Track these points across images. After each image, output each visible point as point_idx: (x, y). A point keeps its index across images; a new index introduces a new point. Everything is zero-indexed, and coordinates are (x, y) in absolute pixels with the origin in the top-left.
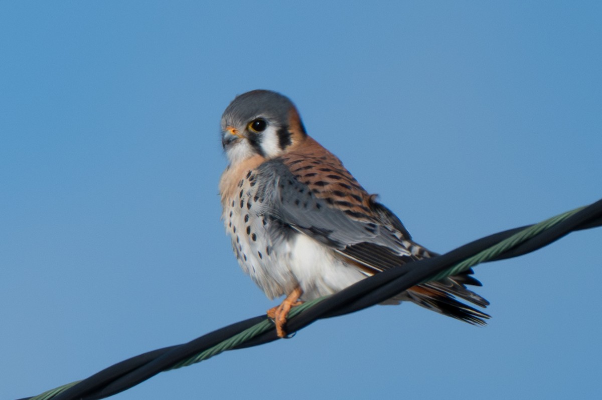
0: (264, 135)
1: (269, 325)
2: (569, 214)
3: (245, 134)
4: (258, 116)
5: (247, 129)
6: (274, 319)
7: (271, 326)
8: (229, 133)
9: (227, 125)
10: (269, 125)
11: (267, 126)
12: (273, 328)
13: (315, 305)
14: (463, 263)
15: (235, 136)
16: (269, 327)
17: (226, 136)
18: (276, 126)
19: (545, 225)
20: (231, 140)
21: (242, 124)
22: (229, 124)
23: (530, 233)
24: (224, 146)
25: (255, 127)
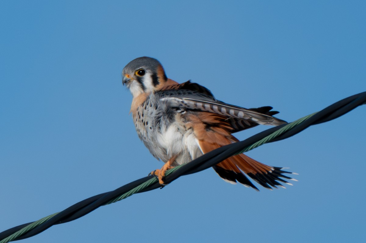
0: (144, 78)
1: (156, 180)
2: (309, 117)
3: (134, 77)
4: (140, 68)
5: (135, 75)
6: (158, 176)
7: (157, 180)
8: (126, 77)
9: (125, 74)
10: (146, 72)
11: (146, 73)
12: (157, 181)
13: (180, 168)
14: (255, 144)
15: (129, 79)
16: (156, 181)
17: (124, 79)
18: (150, 73)
19: (297, 122)
20: (127, 80)
21: (132, 72)
22: (126, 73)
23: (289, 127)
24: (123, 84)
25: (139, 73)
